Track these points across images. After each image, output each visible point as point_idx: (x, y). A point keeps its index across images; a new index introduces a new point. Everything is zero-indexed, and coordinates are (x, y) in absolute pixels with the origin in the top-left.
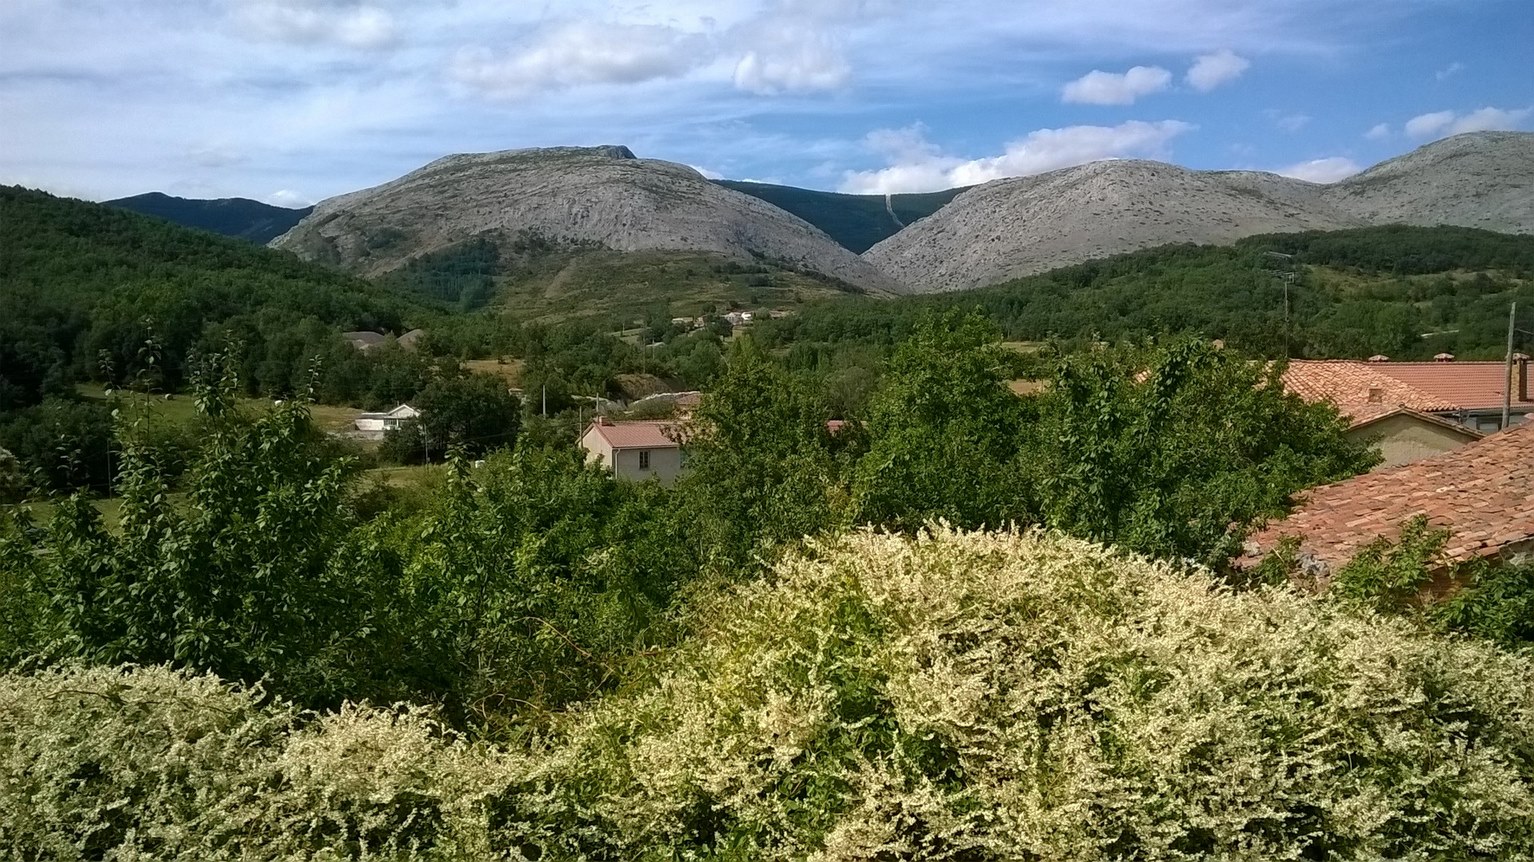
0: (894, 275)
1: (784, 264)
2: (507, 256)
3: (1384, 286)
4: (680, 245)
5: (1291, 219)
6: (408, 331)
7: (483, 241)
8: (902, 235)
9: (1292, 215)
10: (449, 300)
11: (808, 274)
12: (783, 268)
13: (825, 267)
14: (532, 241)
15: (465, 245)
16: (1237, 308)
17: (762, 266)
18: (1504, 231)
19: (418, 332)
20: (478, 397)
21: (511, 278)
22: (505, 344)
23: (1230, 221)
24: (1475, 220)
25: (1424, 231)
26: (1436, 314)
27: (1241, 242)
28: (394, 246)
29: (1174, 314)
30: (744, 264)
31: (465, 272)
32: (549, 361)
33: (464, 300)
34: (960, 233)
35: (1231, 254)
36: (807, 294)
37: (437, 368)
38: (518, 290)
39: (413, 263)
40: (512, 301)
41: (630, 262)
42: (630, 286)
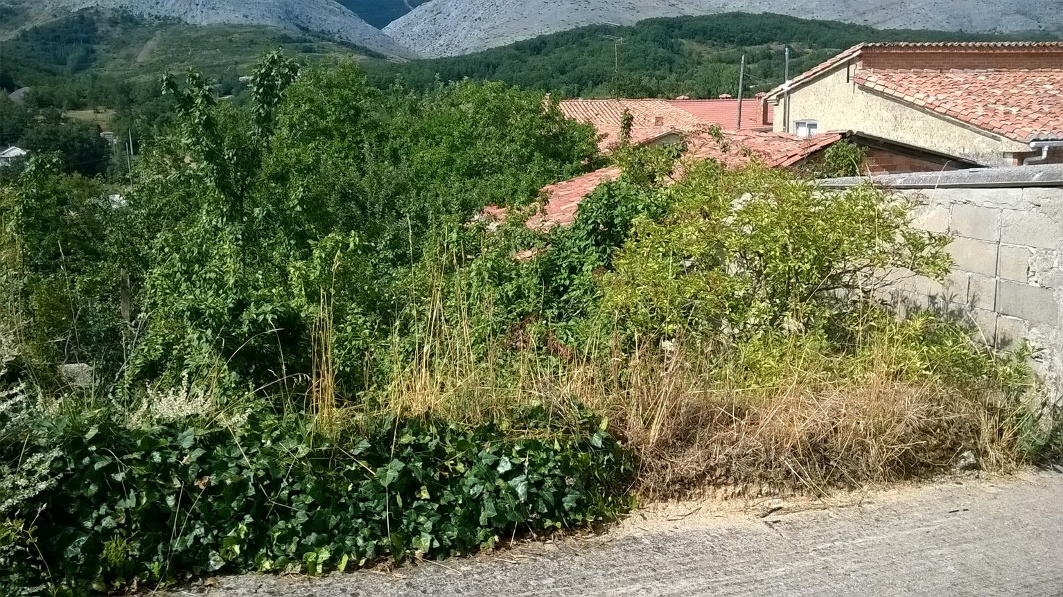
0: (407, 46)
1: (323, 35)
2: (104, 29)
3: (729, 53)
4: (243, 21)
5: (673, 8)
6: (20, 88)
7: (82, 17)
8: (411, 15)
9: (674, 5)
10: (58, 64)
11: (342, 43)
12: (323, 39)
13: (355, 39)
14: (123, 17)
15: (67, 20)
16: (636, 69)
17: (308, 37)
18: (803, 18)
19: (27, 89)
21: (108, 46)
22: (98, 99)
23: (634, 8)
24: (786, 10)
25: (754, 16)
26: (760, 72)
27: (639, 23)
28: (7, 21)
29: (595, 74)
30: (293, 36)
31: (69, 42)
32: (135, 109)
33: (70, 63)
34: (452, 14)
35: (632, 31)
36: (342, 58)
37: (41, 117)
38: (115, 56)
39: (24, 35)
40: (111, 65)
41: (204, 33)
42: (205, 52)
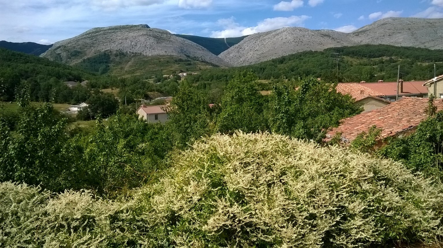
0: (228, 62)
1: (195, 59)
2: (113, 58)
3: (364, 62)
4: (165, 54)
5: (339, 43)
6: (84, 81)
7: (105, 54)
8: (229, 50)
9: (339, 42)
10: (95, 71)
11: (203, 61)
12: (195, 60)
13: (207, 60)
14: (120, 53)
15: (100, 55)
16: (324, 69)
17: (189, 59)
18: (396, 46)
19: (87, 81)
20: (106, 100)
21: (114, 64)
22: (113, 84)
23: (322, 44)
24: (389, 43)
25: (375, 46)
26: (378, 69)
27: (325, 50)
28: (78, 56)
29: (307, 71)
30: (184, 59)
31: (100, 63)
32: (127, 88)
33: (100, 71)
34: (246, 49)
35: (322, 53)
36: (202, 67)
37: (93, 92)
38: (116, 68)
39: (84, 60)
40: (115, 71)
41: (150, 59)
42: (150, 66)
